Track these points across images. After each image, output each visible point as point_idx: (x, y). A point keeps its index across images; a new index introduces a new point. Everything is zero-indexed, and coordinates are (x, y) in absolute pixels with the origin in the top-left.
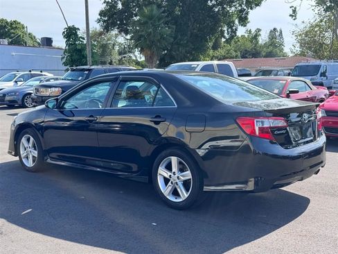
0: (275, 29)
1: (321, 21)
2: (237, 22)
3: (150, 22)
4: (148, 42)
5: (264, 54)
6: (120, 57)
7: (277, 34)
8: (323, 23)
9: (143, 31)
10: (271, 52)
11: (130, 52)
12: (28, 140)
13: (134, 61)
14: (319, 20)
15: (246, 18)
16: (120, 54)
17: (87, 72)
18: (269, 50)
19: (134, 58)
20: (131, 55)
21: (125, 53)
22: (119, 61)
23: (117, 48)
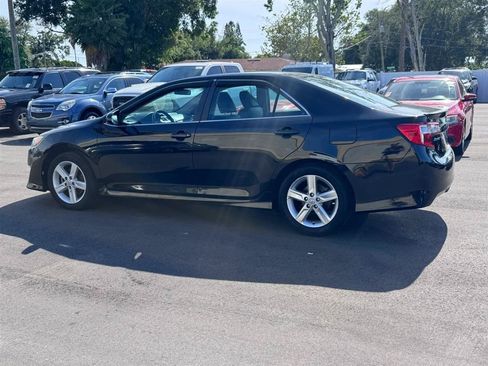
0: (231, 23)
1: (295, 14)
2: (201, 12)
3: (94, 9)
4: (93, 36)
5: (223, 54)
6: (34, 56)
7: (234, 29)
8: (298, 17)
9: (85, 21)
10: (231, 52)
11: (48, 49)
12: (67, 169)
13: (54, 61)
14: (292, 13)
15: (214, 8)
16: (34, 51)
17: (37, 77)
18: (228, 49)
19: (55, 59)
20: (50, 53)
21: (41, 50)
22: (33, 61)
23: (28, 44)
